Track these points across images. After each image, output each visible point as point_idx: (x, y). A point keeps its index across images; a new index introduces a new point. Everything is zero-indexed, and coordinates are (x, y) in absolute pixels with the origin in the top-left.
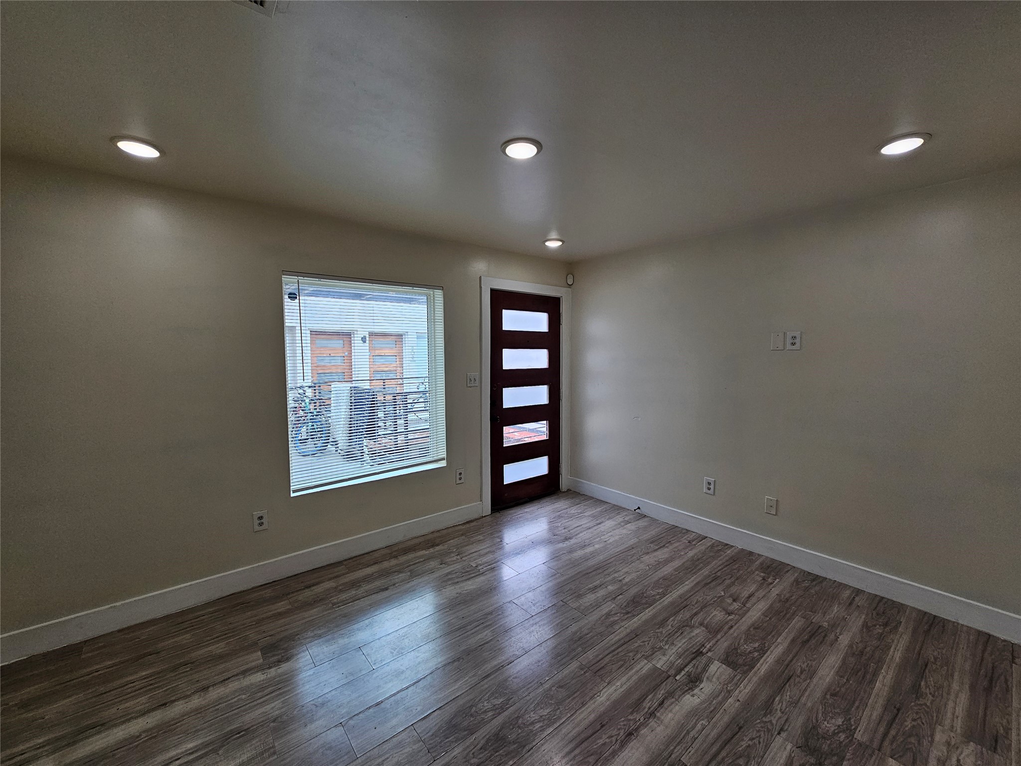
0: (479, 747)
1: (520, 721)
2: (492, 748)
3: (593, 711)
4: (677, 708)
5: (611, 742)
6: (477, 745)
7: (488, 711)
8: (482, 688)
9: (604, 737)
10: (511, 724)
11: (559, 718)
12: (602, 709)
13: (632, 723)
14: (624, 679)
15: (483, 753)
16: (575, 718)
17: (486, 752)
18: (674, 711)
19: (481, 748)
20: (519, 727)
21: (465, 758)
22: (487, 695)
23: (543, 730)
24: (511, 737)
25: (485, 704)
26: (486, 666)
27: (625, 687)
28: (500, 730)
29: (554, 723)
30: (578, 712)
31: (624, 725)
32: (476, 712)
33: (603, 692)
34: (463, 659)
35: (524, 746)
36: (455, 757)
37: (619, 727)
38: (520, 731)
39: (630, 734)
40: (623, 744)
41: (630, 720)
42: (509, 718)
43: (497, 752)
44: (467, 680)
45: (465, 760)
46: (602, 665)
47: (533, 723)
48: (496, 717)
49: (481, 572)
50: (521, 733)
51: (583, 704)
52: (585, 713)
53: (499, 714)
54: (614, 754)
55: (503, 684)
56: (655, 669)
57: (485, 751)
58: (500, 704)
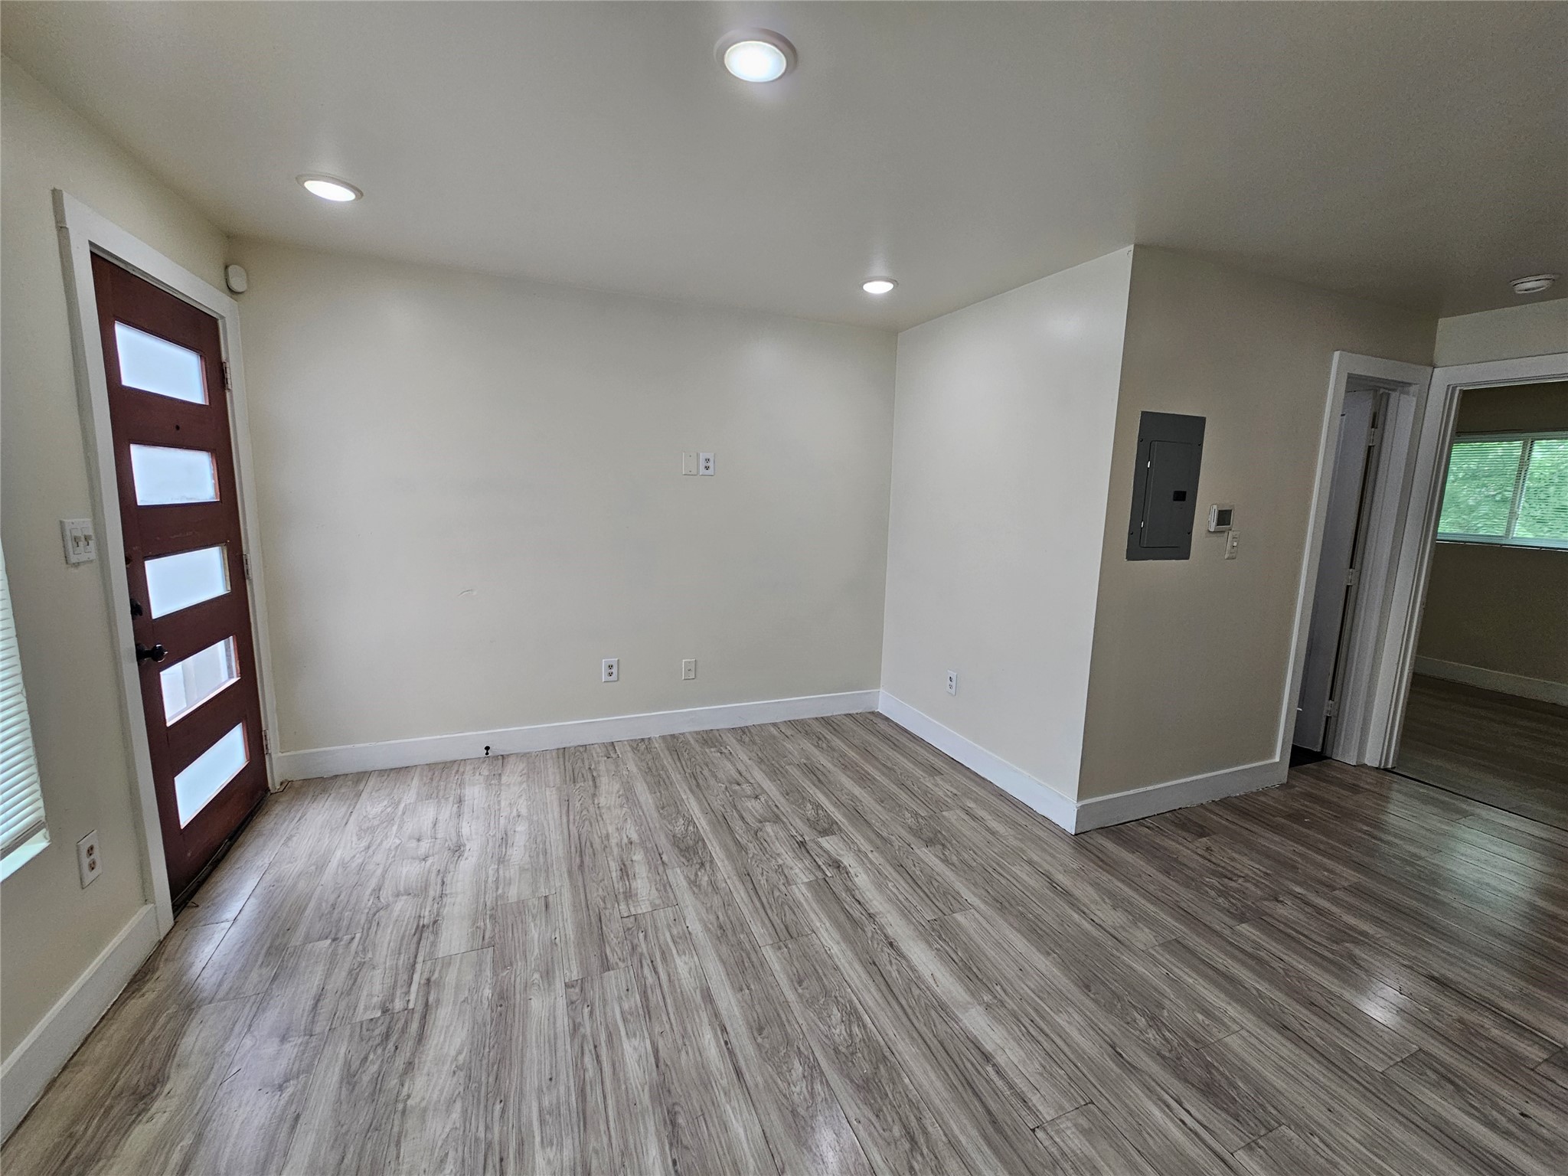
0: (873, 1119)
1: (844, 1050)
2: (879, 1100)
3: (850, 964)
4: (867, 893)
5: (896, 964)
6: (870, 1121)
7: (812, 1089)
8: (761, 1086)
9: (889, 967)
10: (844, 1062)
11: (851, 1002)
12: (849, 953)
13: (876, 936)
14: (812, 916)
15: (884, 1115)
16: (856, 987)
17: (885, 1109)
18: (871, 897)
19: (877, 1116)
20: (852, 1054)
21: (889, 1144)
22: (780, 1082)
23: (865, 1027)
24: (867, 1068)
25: (798, 1089)
26: (714, 1069)
27: (825, 920)
28: (852, 1081)
29: (856, 1010)
30: (847, 978)
31: (878, 944)
32: (808, 1107)
33: (824, 943)
34: (674, 1104)
35: (885, 1057)
36: (886, 1160)
37: (879, 950)
38: (860, 1055)
39: (891, 944)
40: (901, 955)
41: (873, 937)
42: (834, 1062)
43: (887, 1095)
44: (733, 1109)
45: (893, 1146)
46: (782, 926)
47: (851, 1035)
48: (827, 1081)
49: (420, 1008)
50: (862, 1054)
51: (837, 968)
52: (852, 973)
53: (822, 1073)
54: (913, 969)
55: (766, 1052)
56: (809, 885)
57: (882, 1111)
58: (804, 1068)
